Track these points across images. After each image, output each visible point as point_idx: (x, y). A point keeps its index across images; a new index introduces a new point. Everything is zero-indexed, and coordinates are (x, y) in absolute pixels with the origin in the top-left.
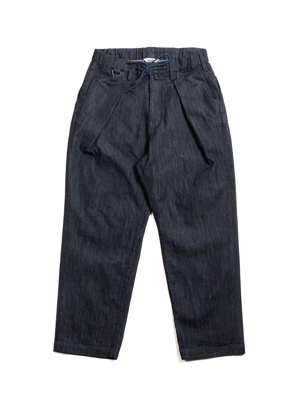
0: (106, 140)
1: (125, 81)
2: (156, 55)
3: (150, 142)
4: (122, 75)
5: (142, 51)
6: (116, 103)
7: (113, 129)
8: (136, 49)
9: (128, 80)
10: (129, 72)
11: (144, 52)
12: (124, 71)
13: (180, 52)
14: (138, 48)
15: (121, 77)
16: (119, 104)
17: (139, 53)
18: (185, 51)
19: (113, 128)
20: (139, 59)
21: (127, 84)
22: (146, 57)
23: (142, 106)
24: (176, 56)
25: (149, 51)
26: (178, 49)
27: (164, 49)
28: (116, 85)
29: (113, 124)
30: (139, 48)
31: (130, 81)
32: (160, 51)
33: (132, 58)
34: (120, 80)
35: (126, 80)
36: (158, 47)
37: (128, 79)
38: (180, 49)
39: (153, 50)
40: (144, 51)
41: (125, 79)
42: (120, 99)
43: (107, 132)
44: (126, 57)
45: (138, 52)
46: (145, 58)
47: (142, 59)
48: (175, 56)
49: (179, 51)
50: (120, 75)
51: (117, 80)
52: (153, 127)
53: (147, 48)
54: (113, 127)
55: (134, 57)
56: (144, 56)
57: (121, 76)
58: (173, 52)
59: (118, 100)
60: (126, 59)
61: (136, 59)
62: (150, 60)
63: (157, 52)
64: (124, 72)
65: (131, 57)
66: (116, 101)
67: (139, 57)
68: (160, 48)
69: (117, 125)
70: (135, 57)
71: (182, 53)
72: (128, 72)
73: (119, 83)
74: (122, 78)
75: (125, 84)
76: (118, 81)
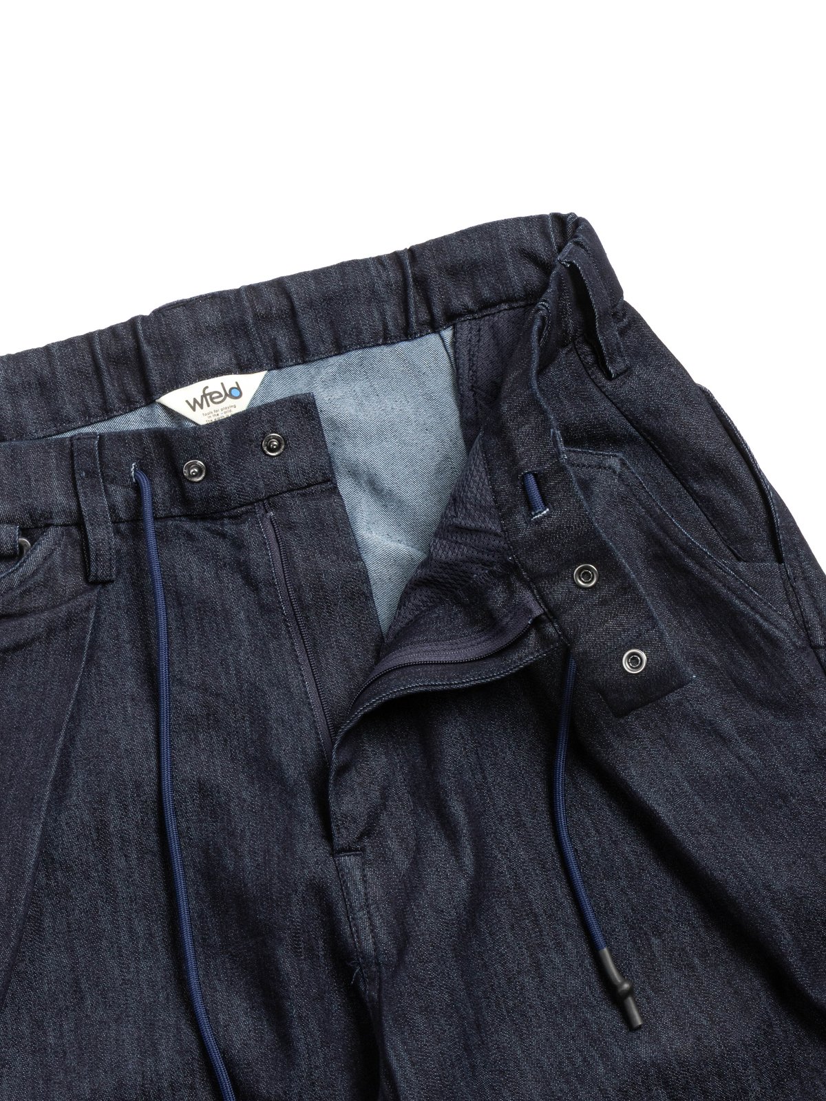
0: (47, 1081)
1: (74, 596)
2: (242, 343)
3: (388, 1024)
4: (45, 559)
5: (129, 342)
6: (48, 787)
7: (83, 980)
8: (89, 338)
9: (95, 583)
10: (89, 527)
11: (146, 348)
12: (48, 526)
13: (400, 277)
14: (101, 332)
15: (39, 577)
16: (79, 779)
17: (117, 360)
18: (439, 268)
19: (77, 981)
20: (130, 405)
21: (92, 615)
22: (176, 382)
23: (251, 750)
24: (383, 314)
25: (185, 330)
26: (379, 260)
27: (279, 285)
28: (17, 647)
29: (72, 950)
30: (104, 325)
31: (110, 587)
32: (260, 309)
33: (73, 414)
34: (40, 602)
35: (85, 591)
36: (237, 287)
37: (91, 578)
38: (396, 257)
39: (211, 317)
40: (149, 342)
41: (71, 582)
42: (71, 739)
43: (39, 1024)
44: (30, 414)
45: (108, 358)
46: (164, 391)
47: (150, 397)
48: (376, 315)
49: (393, 275)
50: (33, 568)
51: (16, 608)
52: (376, 891)
53: (159, 312)
54: (73, 970)
55: (83, 402)
56: (155, 378)
57: (34, 574)
58: (356, 289)
59: (55, 761)
60: (31, 428)
61: (107, 413)
62: (204, 396)
63: (244, 324)
64: (51, 532)
65: (69, 409)
66: (46, 765)
67: (124, 391)
68: (253, 290)
69: (105, 943)
70: (93, 402)
71: (422, 283)
72: (80, 524)
73: (32, 625)
74: (48, 583)
75: (86, 620)
76: (23, 614)
